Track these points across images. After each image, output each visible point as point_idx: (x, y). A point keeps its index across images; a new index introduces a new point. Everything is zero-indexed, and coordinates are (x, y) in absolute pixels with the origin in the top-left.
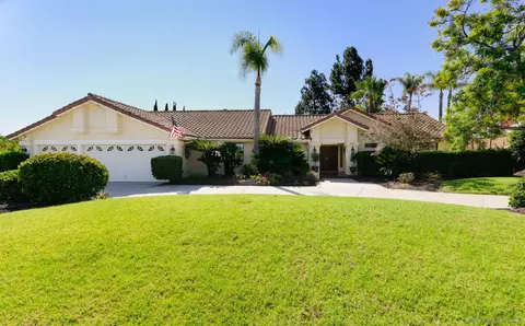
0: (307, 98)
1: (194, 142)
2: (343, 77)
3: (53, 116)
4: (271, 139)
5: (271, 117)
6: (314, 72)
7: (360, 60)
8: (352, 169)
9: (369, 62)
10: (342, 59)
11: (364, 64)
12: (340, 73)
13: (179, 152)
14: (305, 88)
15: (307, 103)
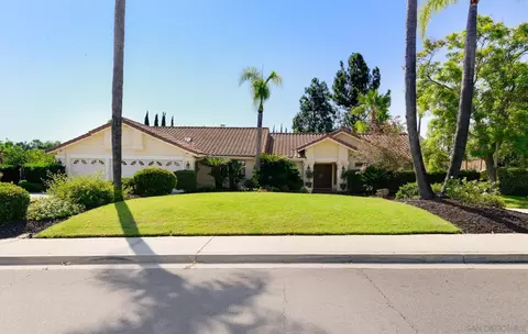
0: (306, 109)
1: (205, 159)
2: (347, 87)
3: (88, 135)
4: (269, 157)
5: (269, 134)
6: (315, 81)
7: (366, 69)
8: (342, 186)
9: (377, 71)
10: (346, 66)
11: (371, 73)
12: (344, 82)
13: (192, 168)
14: (304, 98)
15: (306, 115)
